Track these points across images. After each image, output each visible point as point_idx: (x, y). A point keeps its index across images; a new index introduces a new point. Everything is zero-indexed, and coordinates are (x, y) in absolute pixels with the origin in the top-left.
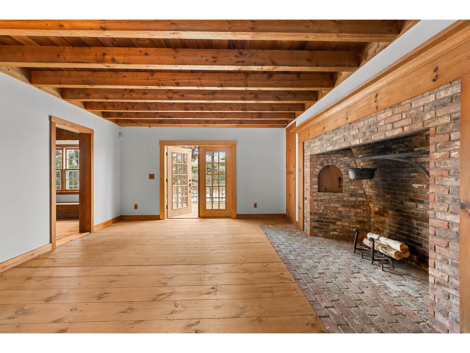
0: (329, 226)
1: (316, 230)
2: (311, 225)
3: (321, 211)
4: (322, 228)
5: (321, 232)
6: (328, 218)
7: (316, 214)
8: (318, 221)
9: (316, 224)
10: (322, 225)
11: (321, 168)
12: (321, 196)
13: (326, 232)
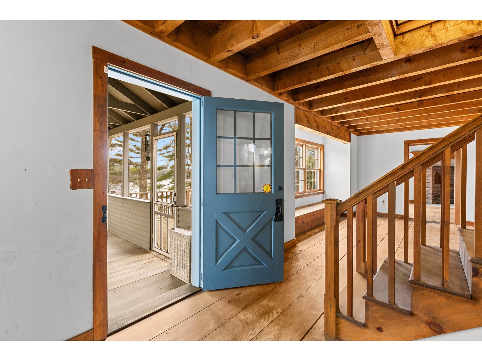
0: (438, 198)
1: (434, 201)
2: (432, 199)
3: (436, 192)
4: (436, 200)
5: (435, 202)
6: (438, 195)
7: (434, 194)
8: (435, 197)
9: (434, 198)
10: (436, 198)
11: (436, 172)
12: (435, 185)
13: (437, 201)
